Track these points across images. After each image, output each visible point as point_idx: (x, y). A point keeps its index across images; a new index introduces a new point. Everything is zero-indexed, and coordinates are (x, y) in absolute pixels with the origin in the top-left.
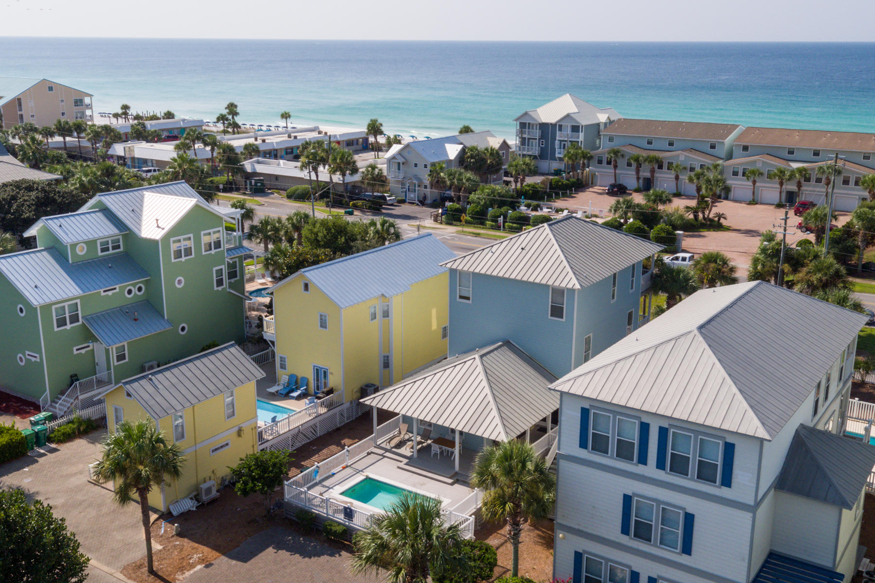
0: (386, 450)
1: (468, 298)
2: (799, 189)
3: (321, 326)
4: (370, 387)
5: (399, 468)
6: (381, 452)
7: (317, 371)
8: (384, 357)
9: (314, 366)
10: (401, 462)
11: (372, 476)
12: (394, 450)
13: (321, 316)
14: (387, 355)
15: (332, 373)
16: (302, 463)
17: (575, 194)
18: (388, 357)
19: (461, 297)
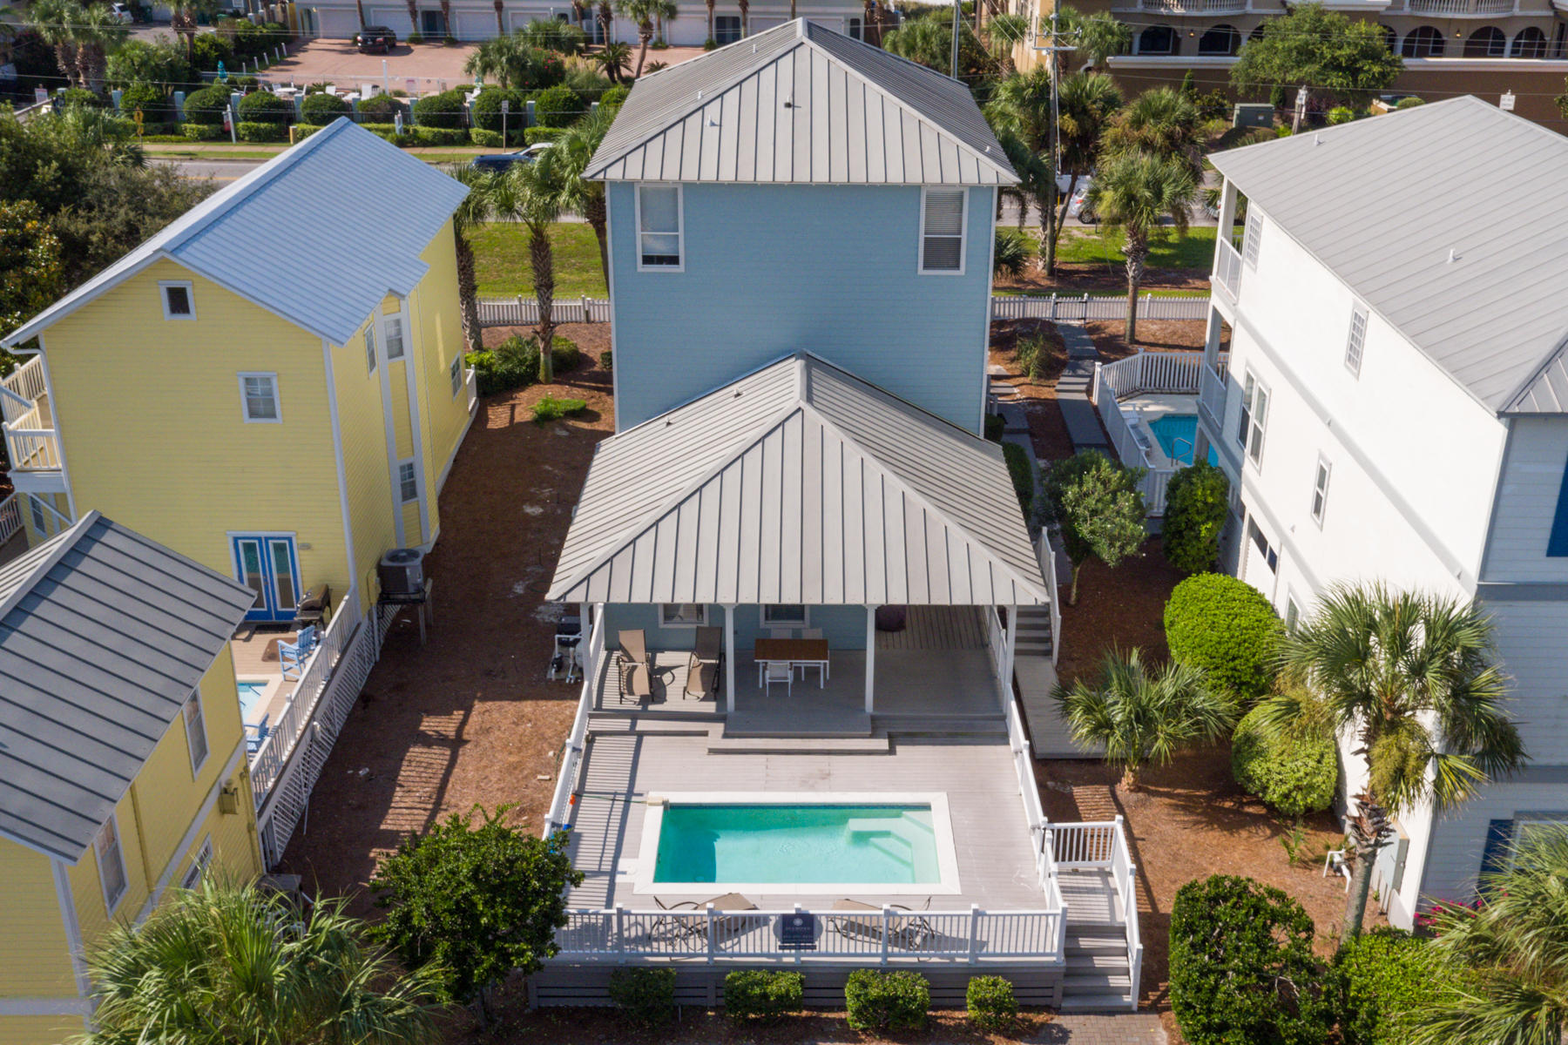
0: (634, 716)
1: (674, 260)
2: (745, 11)
3: (253, 414)
4: (404, 559)
5: (713, 751)
6: (624, 724)
7: (249, 549)
8: (402, 468)
9: (236, 539)
10: (705, 734)
11: (677, 798)
12: (652, 707)
13: (248, 381)
14: (409, 461)
15: (307, 547)
16: (383, 827)
17: (290, 56)
18: (411, 466)
19: (648, 260)
